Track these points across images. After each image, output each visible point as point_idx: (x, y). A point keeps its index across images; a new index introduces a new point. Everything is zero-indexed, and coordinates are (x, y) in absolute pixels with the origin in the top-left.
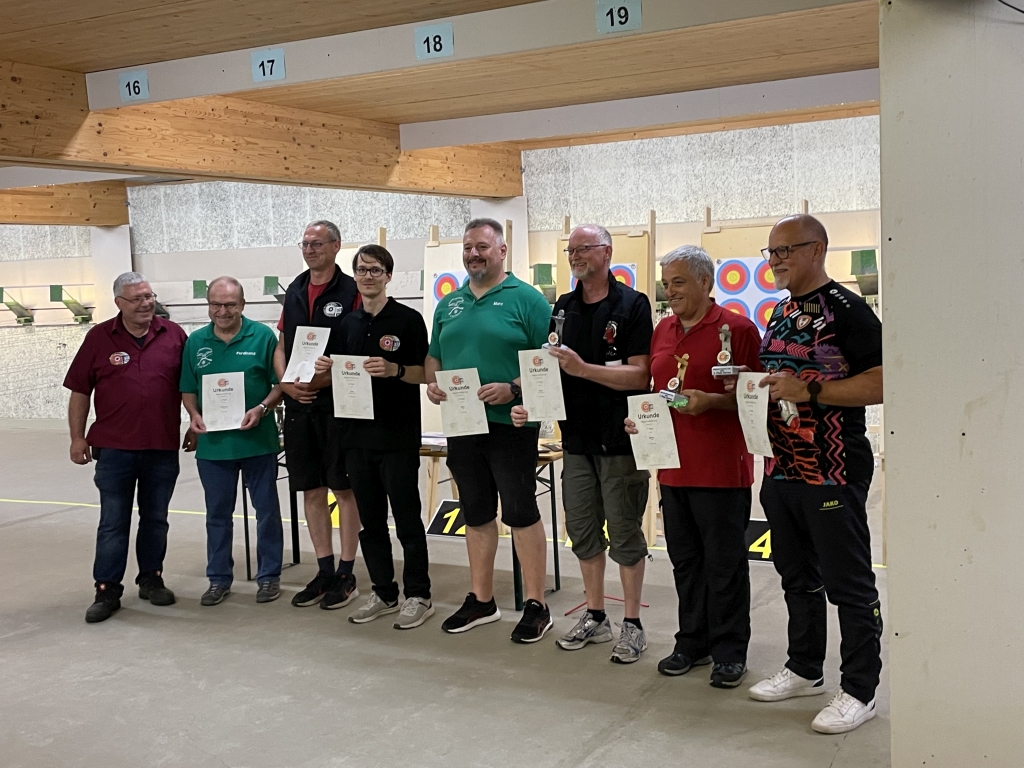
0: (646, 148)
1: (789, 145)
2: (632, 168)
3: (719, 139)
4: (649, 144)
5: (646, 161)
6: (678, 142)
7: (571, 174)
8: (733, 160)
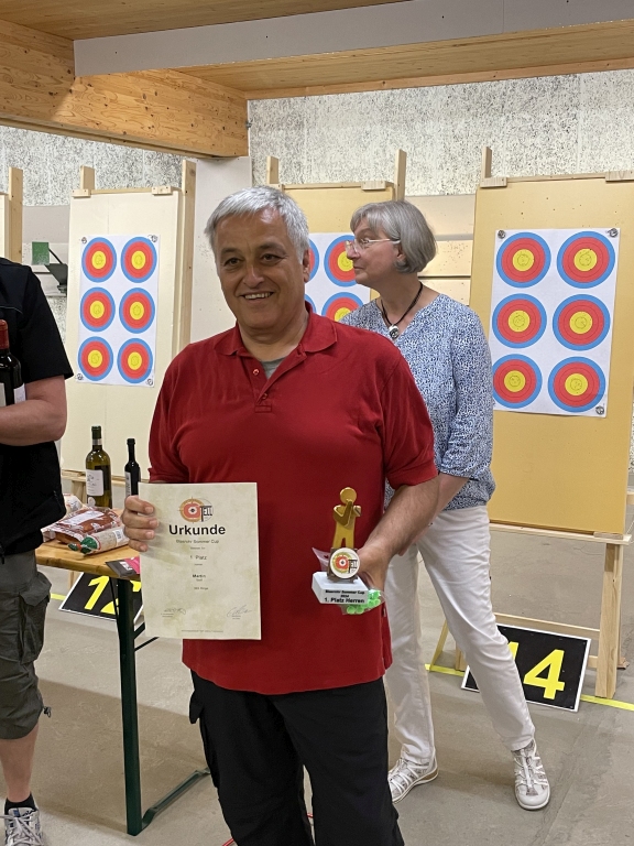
0: (397, 102)
1: (575, 101)
2: (379, 126)
3: (488, 92)
4: (400, 96)
5: (396, 117)
6: (436, 94)
7: (306, 131)
8: (503, 118)
